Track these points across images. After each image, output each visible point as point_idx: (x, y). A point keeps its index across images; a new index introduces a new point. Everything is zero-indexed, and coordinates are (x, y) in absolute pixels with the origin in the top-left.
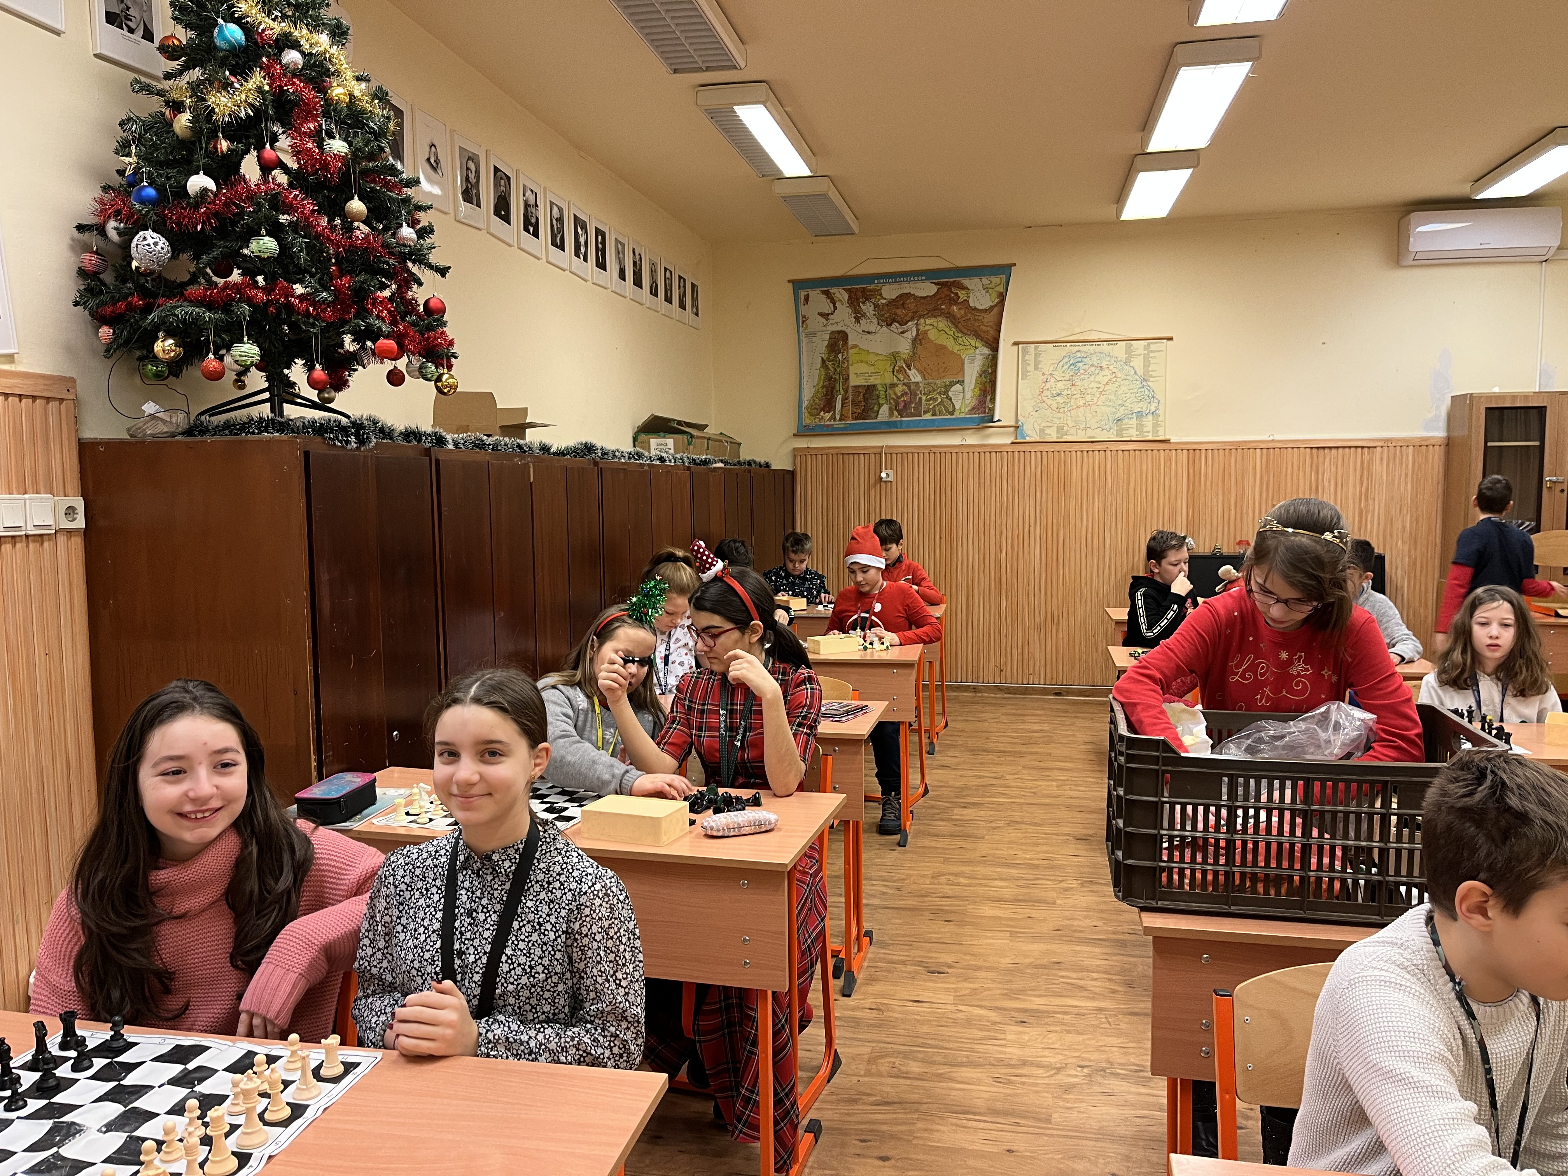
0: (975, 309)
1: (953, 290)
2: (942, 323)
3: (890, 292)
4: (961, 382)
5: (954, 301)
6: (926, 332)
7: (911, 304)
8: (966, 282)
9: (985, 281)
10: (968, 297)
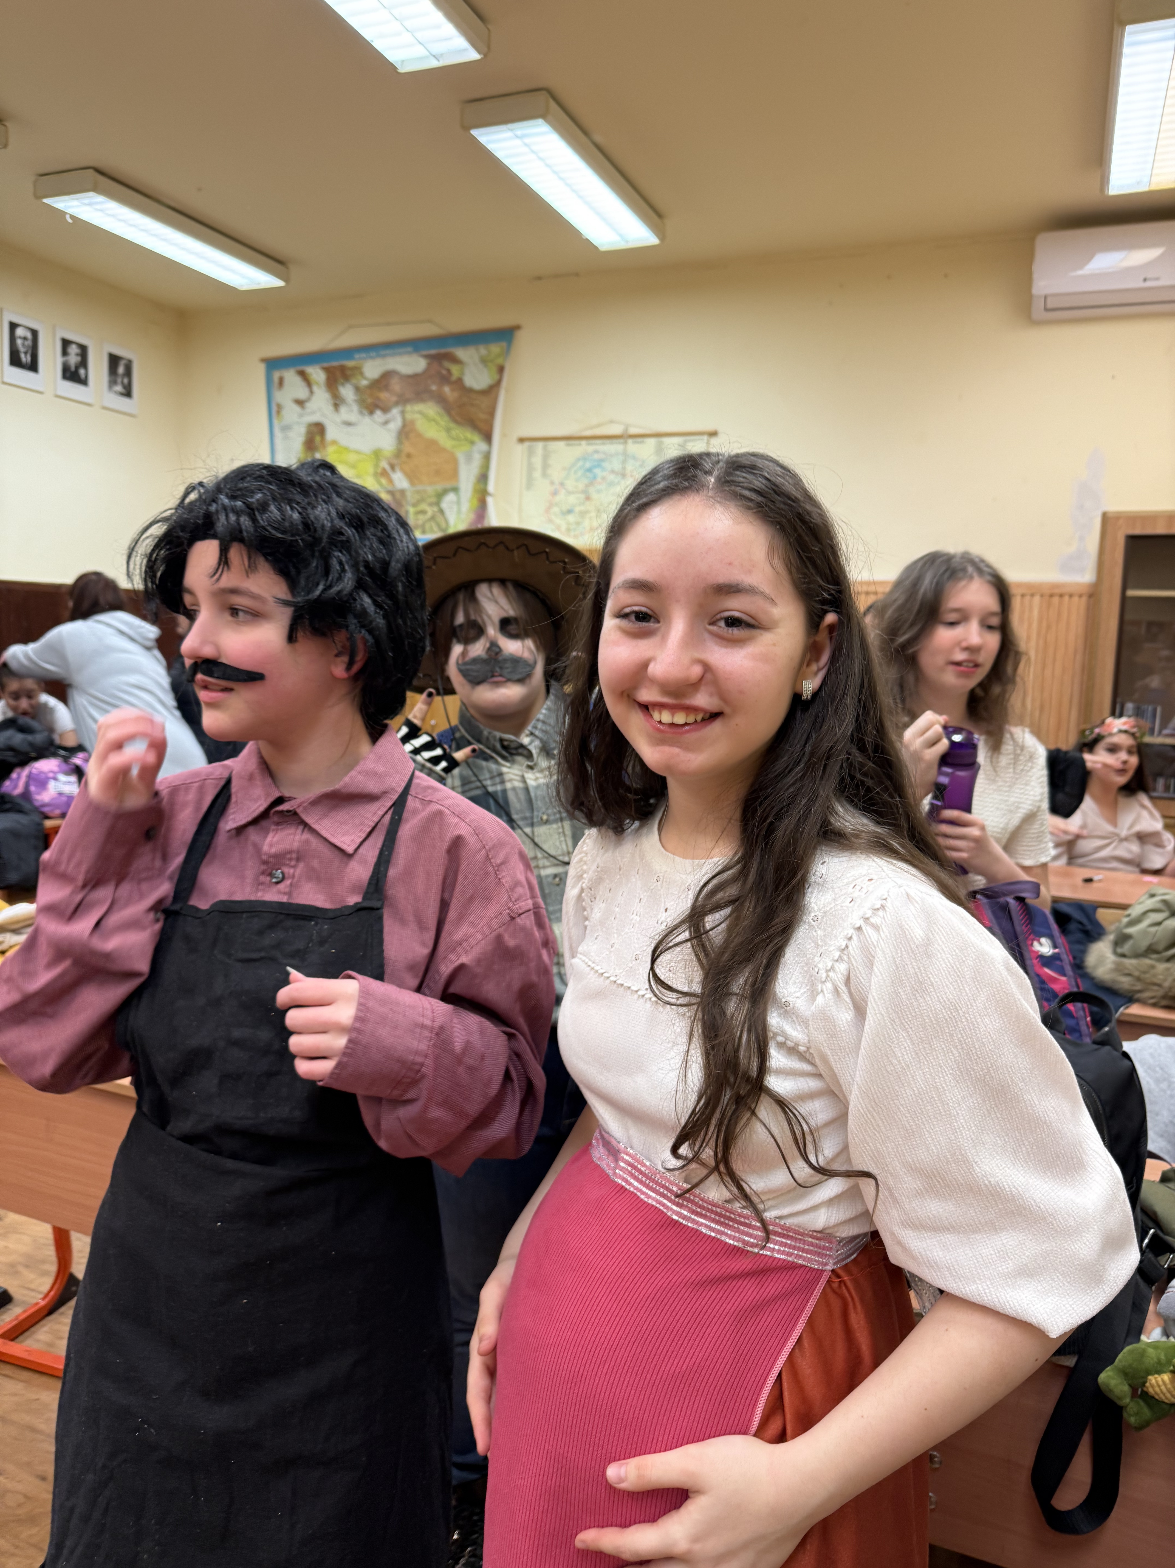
0: (471, 390)
1: (447, 364)
2: (431, 409)
3: (372, 369)
4: (455, 490)
5: (446, 379)
6: (412, 422)
7: (396, 385)
8: (461, 353)
9: (483, 350)
10: (463, 373)
